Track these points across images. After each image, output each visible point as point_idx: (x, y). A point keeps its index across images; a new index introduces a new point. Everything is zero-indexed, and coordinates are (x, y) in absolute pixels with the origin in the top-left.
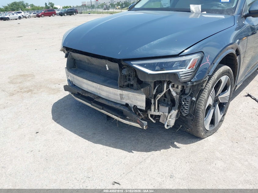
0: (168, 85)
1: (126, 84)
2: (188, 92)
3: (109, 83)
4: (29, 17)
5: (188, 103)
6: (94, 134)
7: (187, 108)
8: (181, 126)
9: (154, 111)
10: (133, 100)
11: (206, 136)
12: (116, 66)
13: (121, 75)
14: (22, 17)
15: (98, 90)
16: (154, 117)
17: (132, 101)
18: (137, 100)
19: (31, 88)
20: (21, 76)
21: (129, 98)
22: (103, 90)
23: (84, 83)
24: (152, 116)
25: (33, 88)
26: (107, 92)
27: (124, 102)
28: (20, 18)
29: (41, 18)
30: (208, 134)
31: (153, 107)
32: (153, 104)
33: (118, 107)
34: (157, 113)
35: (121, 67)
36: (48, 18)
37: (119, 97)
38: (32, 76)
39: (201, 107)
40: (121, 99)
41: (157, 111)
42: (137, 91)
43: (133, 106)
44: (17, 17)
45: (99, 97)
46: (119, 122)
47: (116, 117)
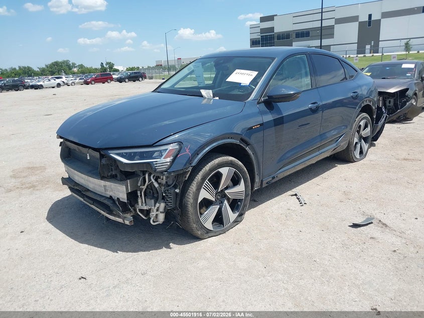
0: (149, 176)
1: (109, 174)
2: (171, 183)
3: (93, 174)
4: (73, 84)
5: (171, 195)
6: (85, 234)
7: (171, 200)
8: (172, 222)
9: (142, 205)
10: (116, 192)
11: (207, 237)
12: (97, 155)
13: (101, 165)
14: (62, 83)
15: (86, 182)
16: (145, 212)
17: (114, 193)
18: (118, 192)
19: (35, 184)
20: (29, 168)
21: (112, 190)
22: (90, 182)
23: (75, 174)
24: (141, 211)
25: (37, 183)
26: (93, 183)
27: (109, 194)
28: (59, 85)
29: (90, 85)
30: (210, 235)
31: (140, 201)
32: (139, 197)
33: (102, 200)
34: (145, 208)
35: (102, 156)
36: (100, 85)
37: (103, 189)
38: (43, 168)
39: (190, 200)
40: (105, 191)
41: (144, 205)
42: (121, 182)
43: (116, 199)
44: (56, 85)
45: (88, 190)
46: (107, 218)
47: (103, 212)
